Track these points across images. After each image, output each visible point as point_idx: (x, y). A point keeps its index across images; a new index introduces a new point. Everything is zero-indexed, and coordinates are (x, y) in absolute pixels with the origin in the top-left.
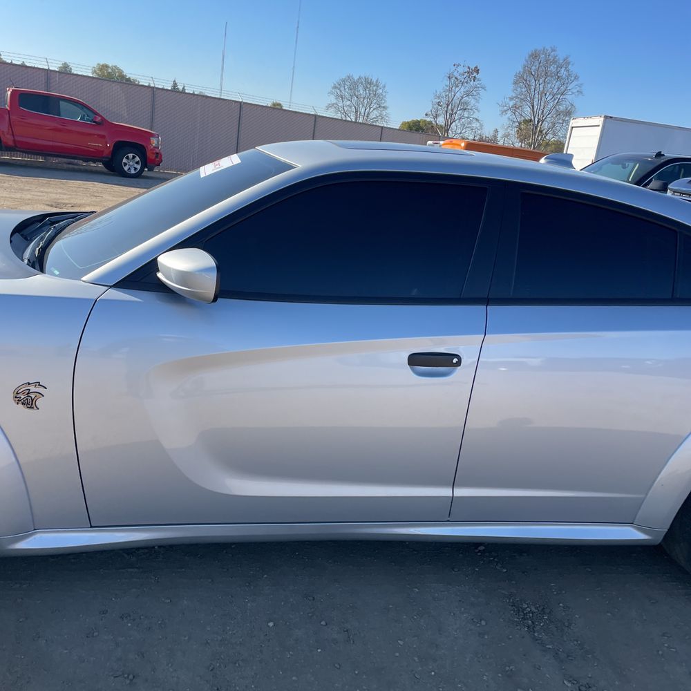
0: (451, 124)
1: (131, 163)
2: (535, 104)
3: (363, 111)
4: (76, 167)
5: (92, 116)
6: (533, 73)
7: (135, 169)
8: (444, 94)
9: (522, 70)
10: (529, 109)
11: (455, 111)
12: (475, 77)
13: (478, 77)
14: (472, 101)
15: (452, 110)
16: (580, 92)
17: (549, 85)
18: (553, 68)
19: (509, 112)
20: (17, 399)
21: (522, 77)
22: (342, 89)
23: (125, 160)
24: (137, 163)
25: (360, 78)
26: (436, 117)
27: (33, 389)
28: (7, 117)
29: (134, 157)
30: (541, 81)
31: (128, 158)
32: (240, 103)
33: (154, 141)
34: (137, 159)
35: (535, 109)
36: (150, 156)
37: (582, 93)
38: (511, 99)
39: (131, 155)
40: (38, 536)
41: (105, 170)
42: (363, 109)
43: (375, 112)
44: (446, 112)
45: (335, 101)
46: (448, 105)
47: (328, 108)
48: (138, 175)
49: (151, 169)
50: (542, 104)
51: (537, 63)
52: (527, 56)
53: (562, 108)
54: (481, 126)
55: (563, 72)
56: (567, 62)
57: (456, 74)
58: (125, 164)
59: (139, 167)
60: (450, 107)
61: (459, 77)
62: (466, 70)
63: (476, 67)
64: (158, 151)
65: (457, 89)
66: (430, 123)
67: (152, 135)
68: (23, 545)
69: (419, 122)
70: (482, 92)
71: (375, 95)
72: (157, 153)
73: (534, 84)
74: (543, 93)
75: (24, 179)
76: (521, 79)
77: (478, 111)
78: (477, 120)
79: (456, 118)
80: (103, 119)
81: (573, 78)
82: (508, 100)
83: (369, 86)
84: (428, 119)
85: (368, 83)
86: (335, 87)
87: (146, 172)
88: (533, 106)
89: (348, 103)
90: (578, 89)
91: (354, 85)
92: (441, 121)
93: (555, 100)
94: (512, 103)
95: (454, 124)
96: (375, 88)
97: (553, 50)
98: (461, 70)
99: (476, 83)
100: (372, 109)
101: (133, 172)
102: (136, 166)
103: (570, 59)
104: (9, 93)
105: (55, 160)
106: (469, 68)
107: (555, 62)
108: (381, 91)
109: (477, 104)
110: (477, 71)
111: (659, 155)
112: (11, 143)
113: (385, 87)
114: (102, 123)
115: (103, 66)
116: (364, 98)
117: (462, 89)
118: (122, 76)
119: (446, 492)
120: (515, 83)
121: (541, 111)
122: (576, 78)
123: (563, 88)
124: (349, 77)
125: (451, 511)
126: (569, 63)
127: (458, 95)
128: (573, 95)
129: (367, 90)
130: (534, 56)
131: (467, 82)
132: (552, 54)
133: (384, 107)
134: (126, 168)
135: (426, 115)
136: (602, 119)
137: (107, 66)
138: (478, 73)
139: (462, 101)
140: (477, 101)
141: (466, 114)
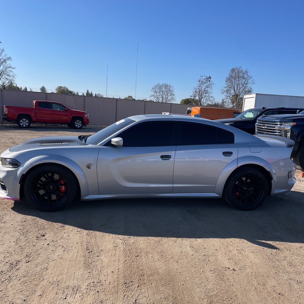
0: (201, 99)
1: (78, 124)
2: (236, 89)
3: (165, 97)
4: (58, 127)
5: (64, 108)
6: (233, 77)
7: (80, 126)
8: (197, 88)
9: (229, 76)
10: (233, 91)
11: (202, 94)
12: (209, 80)
13: (211, 80)
14: (209, 89)
15: (201, 94)
16: (253, 83)
17: (240, 81)
18: (241, 74)
19: (225, 93)
20: (87, 167)
21: (229, 79)
22: (156, 89)
23: (76, 123)
24: (80, 124)
25: (163, 84)
26: (195, 97)
27: (90, 165)
28: (34, 111)
29: (79, 122)
30: (237, 80)
31: (77, 122)
32: (117, 99)
33: (86, 115)
34: (80, 122)
35: (236, 91)
36: (85, 121)
37: (254, 83)
38: (225, 87)
39: (78, 121)
40: (90, 196)
41: (68, 127)
42: (165, 96)
43: (170, 97)
44: (199, 94)
45: (153, 94)
46: (199, 92)
47: (151, 97)
48: (81, 128)
49: (85, 126)
50: (238, 89)
51: (234, 73)
52: (230, 70)
53: (247, 90)
54: (214, 99)
55: (246, 76)
56: (246, 72)
57: (202, 80)
58: (76, 124)
59: (81, 125)
60: (200, 93)
61: (203, 81)
62: (206, 78)
63: (210, 76)
64: (87, 119)
65: (203, 85)
66: (193, 99)
67: (85, 113)
68: (86, 198)
69: (189, 99)
70: (213, 86)
71: (169, 90)
72: (87, 120)
73: (234, 81)
74: (238, 84)
75: (42, 132)
76: (228, 80)
77: (212, 93)
78: (212, 97)
79: (203, 97)
80: (68, 109)
81: (250, 78)
82: (224, 88)
83: (166, 87)
84: (192, 98)
85: (166, 86)
86: (153, 88)
87: (83, 127)
88: (235, 90)
89: (159, 94)
90: (253, 82)
91: (160, 87)
92: (197, 98)
93: (243, 87)
94: (226, 89)
95: (202, 99)
96: (169, 88)
97: (240, 68)
98: (204, 78)
99: (210, 82)
100: (168, 96)
101: (79, 127)
102: (80, 125)
103: (247, 71)
104: (35, 102)
105: (49, 125)
106: (207, 77)
107: (241, 72)
108: (172, 89)
109: (211, 91)
110: (210, 78)
111: (263, 108)
112: (35, 120)
113: (173, 87)
114: (68, 110)
115: (60, 87)
116: (165, 92)
117: (205, 85)
118: (68, 90)
119: (171, 185)
120: (226, 81)
121: (238, 92)
122: (251, 77)
123: (246, 82)
124: (158, 84)
125: (173, 190)
126: (247, 72)
127: (203, 88)
128: (251, 84)
129: (167, 89)
130: (233, 70)
131: (206, 83)
132: (240, 69)
133: (173, 95)
134: (76, 126)
135: (191, 96)
136: (255, 95)
137: (61, 87)
138: (211, 79)
139: (205, 90)
140: (212, 90)
141: (207, 95)
